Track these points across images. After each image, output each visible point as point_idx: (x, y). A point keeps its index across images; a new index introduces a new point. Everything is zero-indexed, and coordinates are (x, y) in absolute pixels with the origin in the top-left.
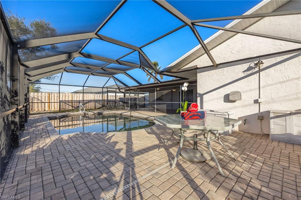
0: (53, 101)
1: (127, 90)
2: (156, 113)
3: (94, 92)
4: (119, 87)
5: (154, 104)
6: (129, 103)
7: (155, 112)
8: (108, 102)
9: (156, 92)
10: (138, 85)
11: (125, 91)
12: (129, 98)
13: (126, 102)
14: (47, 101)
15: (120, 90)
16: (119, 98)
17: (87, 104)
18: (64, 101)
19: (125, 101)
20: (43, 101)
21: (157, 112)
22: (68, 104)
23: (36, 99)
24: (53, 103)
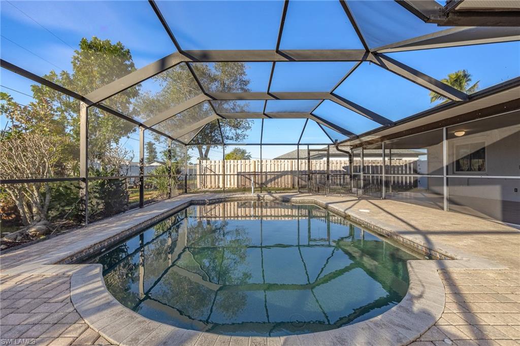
0: (229, 173)
1: (356, 146)
2: (445, 212)
3: (304, 157)
4: (336, 140)
5: (440, 182)
6: (362, 178)
7: (442, 209)
8: (311, 175)
9: (445, 143)
10: (380, 126)
11: (351, 149)
12: (360, 166)
13: (355, 176)
14: (221, 173)
15: (340, 148)
16: (343, 167)
17: (278, 178)
18: (244, 172)
19: (353, 173)
20: (217, 173)
21: (450, 210)
22: (248, 179)
23: (208, 171)
24: (229, 176)
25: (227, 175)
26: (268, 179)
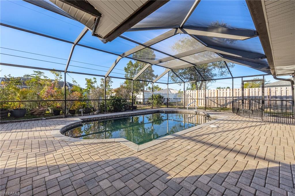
14: (196, 98)
18: (210, 97)
20: (194, 98)
22: (213, 101)
23: (189, 96)
24: (200, 100)
25: (199, 99)
26: (227, 102)
